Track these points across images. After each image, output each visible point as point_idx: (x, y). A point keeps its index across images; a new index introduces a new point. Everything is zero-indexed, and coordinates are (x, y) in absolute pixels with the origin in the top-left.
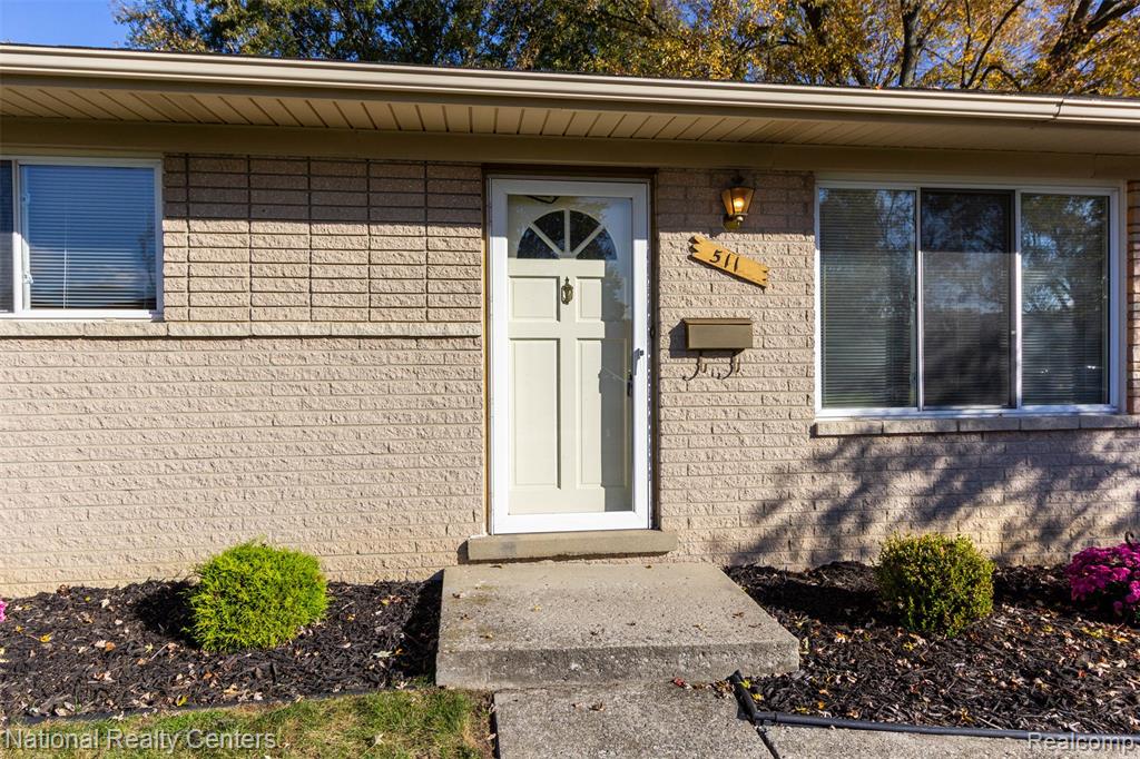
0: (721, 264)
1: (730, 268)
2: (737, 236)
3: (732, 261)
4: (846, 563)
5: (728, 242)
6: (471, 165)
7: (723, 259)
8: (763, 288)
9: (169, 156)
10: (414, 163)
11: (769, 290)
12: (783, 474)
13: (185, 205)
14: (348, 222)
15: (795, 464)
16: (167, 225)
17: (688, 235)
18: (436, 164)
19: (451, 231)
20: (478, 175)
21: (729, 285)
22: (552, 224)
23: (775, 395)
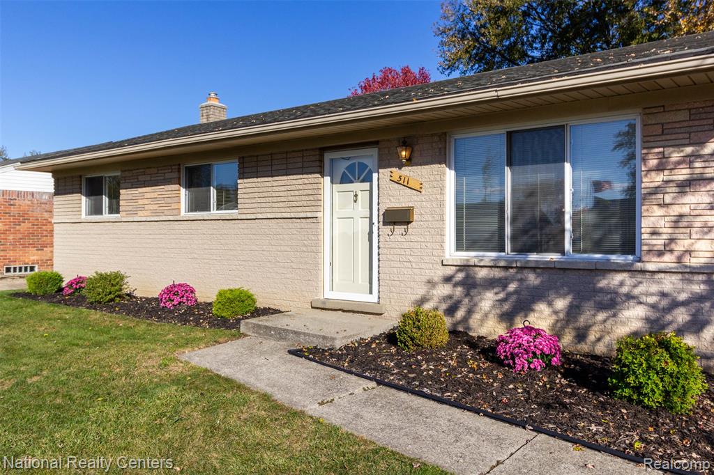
0: (401, 182)
1: (405, 184)
2: (410, 168)
3: (406, 180)
4: (460, 331)
5: (407, 171)
6: (316, 149)
7: (403, 179)
8: (421, 192)
9: (239, 158)
10: (299, 151)
11: (423, 192)
12: (431, 283)
13: (243, 175)
14: (281, 176)
15: (436, 279)
16: (239, 181)
17: (390, 170)
18: (306, 150)
19: (310, 176)
20: (318, 153)
21: (406, 191)
22: (351, 169)
23: (426, 244)
